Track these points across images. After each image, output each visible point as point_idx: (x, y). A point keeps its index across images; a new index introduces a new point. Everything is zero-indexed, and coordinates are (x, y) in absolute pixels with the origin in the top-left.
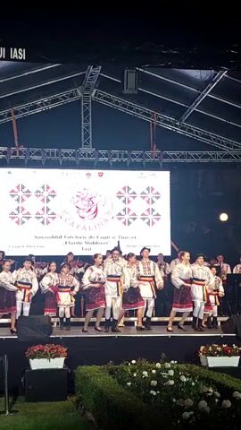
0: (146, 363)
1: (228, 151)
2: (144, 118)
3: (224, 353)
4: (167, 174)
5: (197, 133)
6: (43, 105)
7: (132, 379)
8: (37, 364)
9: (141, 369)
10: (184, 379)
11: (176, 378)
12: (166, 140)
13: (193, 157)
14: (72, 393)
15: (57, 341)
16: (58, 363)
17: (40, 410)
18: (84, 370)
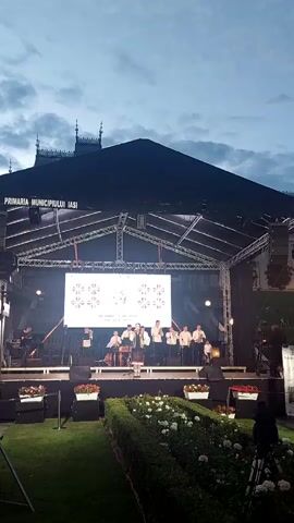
0: (149, 397)
1: (205, 263)
2: (155, 243)
3: (199, 390)
4: (169, 276)
5: (187, 252)
6: (95, 234)
7: (138, 407)
8: (80, 397)
9: (146, 400)
10: (167, 407)
11: (163, 406)
12: (169, 256)
13: (185, 266)
14: (102, 416)
15: (94, 382)
16: (94, 396)
17: (81, 427)
18: (109, 401)
